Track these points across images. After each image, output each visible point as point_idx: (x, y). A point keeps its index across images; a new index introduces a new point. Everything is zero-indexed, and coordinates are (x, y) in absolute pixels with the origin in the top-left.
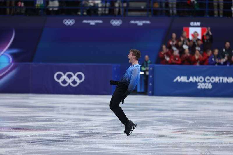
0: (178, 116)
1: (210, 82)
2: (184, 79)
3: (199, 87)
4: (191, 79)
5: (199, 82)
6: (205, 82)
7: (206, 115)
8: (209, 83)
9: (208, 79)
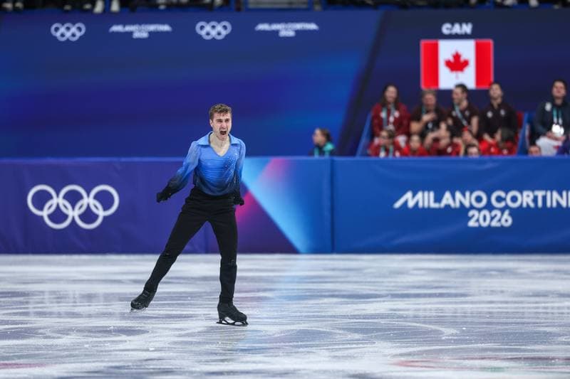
0: (411, 313)
1: (507, 207)
2: (425, 199)
3: (472, 223)
4: (447, 199)
5: (472, 207)
6: (489, 207)
7: (495, 308)
8: (502, 210)
9: (499, 199)
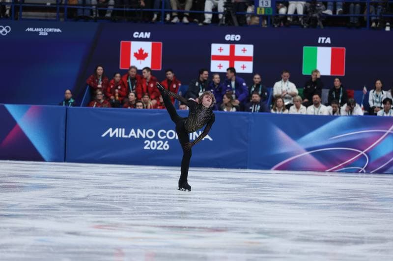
2: (120, 133)
3: (146, 148)
4: (132, 133)
5: (147, 138)
8: (164, 141)
9: (162, 134)
